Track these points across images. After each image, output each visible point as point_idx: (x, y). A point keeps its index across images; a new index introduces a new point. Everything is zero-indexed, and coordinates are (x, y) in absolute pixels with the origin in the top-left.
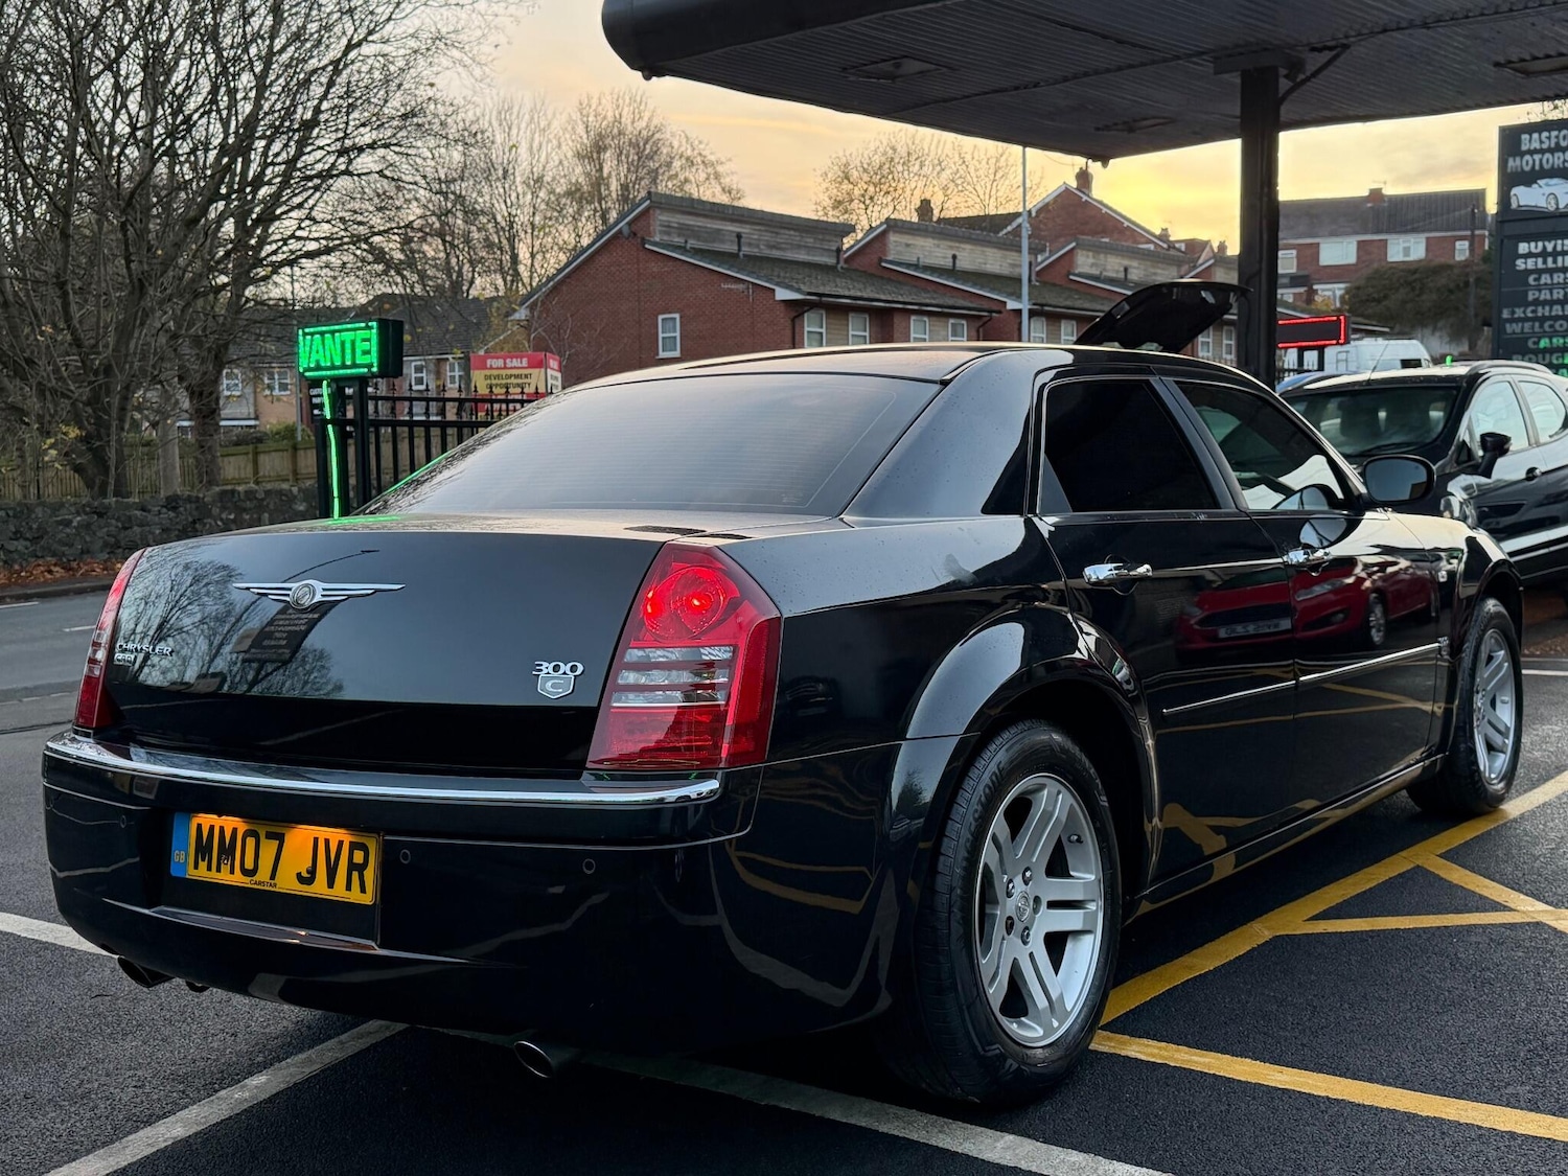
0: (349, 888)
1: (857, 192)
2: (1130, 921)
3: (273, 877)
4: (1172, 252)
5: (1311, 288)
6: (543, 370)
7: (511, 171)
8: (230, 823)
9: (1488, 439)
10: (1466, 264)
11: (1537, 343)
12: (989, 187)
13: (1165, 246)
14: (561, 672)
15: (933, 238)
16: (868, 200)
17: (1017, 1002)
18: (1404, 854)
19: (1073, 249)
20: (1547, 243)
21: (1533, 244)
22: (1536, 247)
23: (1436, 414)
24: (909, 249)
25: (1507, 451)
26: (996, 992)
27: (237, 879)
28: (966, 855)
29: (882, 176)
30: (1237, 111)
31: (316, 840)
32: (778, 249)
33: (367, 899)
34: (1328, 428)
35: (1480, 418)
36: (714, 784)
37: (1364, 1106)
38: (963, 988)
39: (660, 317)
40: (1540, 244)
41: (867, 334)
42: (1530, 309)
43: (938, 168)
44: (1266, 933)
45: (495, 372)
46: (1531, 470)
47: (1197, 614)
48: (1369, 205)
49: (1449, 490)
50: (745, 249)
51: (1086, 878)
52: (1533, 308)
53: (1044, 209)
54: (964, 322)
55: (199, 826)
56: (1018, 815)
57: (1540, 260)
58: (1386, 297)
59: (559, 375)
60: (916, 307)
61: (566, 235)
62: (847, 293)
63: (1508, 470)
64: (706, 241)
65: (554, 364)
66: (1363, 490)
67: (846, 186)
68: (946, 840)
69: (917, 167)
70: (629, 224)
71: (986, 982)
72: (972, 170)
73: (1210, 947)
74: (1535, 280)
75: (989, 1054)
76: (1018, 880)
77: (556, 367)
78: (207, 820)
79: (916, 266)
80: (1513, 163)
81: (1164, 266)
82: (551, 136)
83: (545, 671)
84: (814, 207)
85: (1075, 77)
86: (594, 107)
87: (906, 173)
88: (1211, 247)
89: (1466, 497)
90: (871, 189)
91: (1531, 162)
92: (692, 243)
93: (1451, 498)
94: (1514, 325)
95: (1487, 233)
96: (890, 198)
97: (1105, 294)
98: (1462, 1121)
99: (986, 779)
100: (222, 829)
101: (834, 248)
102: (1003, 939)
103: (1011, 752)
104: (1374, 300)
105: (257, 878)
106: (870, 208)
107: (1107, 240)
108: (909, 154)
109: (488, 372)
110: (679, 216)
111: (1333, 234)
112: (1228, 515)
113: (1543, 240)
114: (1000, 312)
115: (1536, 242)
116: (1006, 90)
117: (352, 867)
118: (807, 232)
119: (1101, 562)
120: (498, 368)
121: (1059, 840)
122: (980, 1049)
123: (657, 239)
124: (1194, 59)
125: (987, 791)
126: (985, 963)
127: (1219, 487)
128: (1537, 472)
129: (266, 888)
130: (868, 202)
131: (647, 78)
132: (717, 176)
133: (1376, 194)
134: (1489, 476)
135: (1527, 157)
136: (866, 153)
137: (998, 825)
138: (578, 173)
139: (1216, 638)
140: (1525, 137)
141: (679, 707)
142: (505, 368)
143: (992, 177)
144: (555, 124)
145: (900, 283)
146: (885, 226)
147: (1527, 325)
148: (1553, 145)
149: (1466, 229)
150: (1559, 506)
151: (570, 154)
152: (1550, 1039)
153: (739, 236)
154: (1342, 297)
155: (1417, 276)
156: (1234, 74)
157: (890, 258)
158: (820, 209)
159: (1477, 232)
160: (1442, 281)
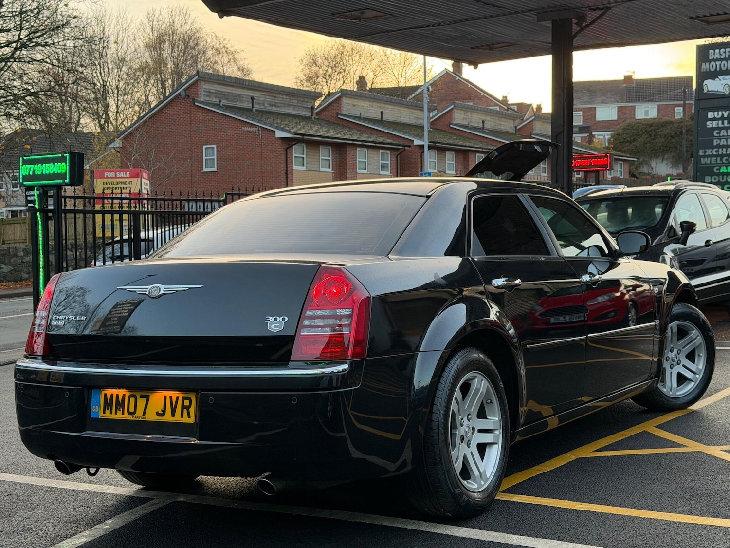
0: (182, 416)
1: (321, 72)
2: (513, 443)
3: (144, 414)
4: (510, 112)
5: (591, 133)
6: (139, 179)
7: (104, 54)
8: (121, 392)
9: (685, 224)
10: (681, 121)
11: (719, 169)
12: (401, 71)
13: (506, 107)
14: (278, 320)
15: (370, 101)
16: (327, 77)
17: (466, 473)
18: (638, 426)
19: (452, 109)
20: (724, 112)
21: (716, 113)
22: (718, 114)
23: (658, 210)
24: (355, 108)
25: (694, 231)
26: (458, 467)
27: (126, 416)
28: (445, 405)
29: (336, 64)
30: (550, 40)
31: (165, 397)
32: (275, 106)
33: (192, 420)
34: (601, 217)
35: (680, 214)
36: (346, 366)
37: (617, 515)
38: (445, 462)
39: (204, 147)
40: (720, 113)
41: (331, 158)
42: (715, 150)
43: (370, 58)
44: (574, 457)
45: (109, 180)
46: (708, 241)
47: (540, 309)
48: (625, 85)
49: (664, 251)
50: (256, 106)
51: (494, 419)
52: (716, 149)
53: (434, 84)
54: (389, 152)
55: (106, 395)
56: (465, 389)
57: (720, 122)
58: (634, 140)
59: (148, 182)
60: (360, 143)
61: (139, 95)
62: (319, 134)
63: (695, 240)
64: (232, 101)
65: (145, 175)
66: (617, 248)
67: (314, 68)
68: (436, 398)
69: (357, 57)
70: (185, 90)
71: (454, 462)
72: (391, 60)
73: (547, 463)
74: (717, 133)
75: (456, 492)
76: (465, 419)
77: (147, 178)
78: (109, 392)
79: (359, 118)
80: (705, 67)
81: (505, 120)
82: (130, 33)
83: (271, 320)
84: (295, 80)
85: (461, 21)
86: (157, 16)
87: (351, 61)
88: (533, 108)
89: (673, 255)
90: (330, 70)
91: (715, 66)
92: (224, 102)
93: (665, 255)
94: (706, 159)
95: (693, 103)
96: (341, 76)
97: (471, 137)
98: (659, 519)
99: (452, 372)
100: (117, 395)
101: (310, 107)
102: (460, 444)
103: (462, 361)
104: (628, 142)
105: (136, 415)
106: (329, 81)
107: (472, 104)
108: (352, 49)
109: (105, 180)
110: (216, 86)
111: (603, 102)
112: (554, 258)
113: (722, 111)
114: (409, 146)
115: (718, 111)
116: (423, 27)
117: (183, 407)
118: (294, 96)
119: (499, 277)
120: (111, 178)
121: (482, 402)
122: (452, 490)
123: (202, 100)
124: (527, 14)
125: (453, 377)
126: (453, 453)
127: (550, 245)
128: (711, 242)
129: (140, 419)
130: (328, 78)
131: (221, 17)
132: (235, 60)
133: (628, 78)
134: (685, 245)
135: (713, 63)
136: (326, 48)
137: (458, 393)
138: (147, 57)
139: (548, 323)
140: (711, 51)
141: (331, 334)
142: (116, 177)
143: (403, 65)
144: (133, 25)
145: (350, 128)
146: (340, 94)
147: (713, 159)
148: (727, 57)
149: (681, 100)
150: (725, 261)
151: (141, 45)
152: (699, 492)
153: (252, 99)
154: (609, 140)
155: (652, 128)
156: (549, 22)
157: (343, 113)
158: (298, 81)
159: (687, 102)
160: (667, 131)
